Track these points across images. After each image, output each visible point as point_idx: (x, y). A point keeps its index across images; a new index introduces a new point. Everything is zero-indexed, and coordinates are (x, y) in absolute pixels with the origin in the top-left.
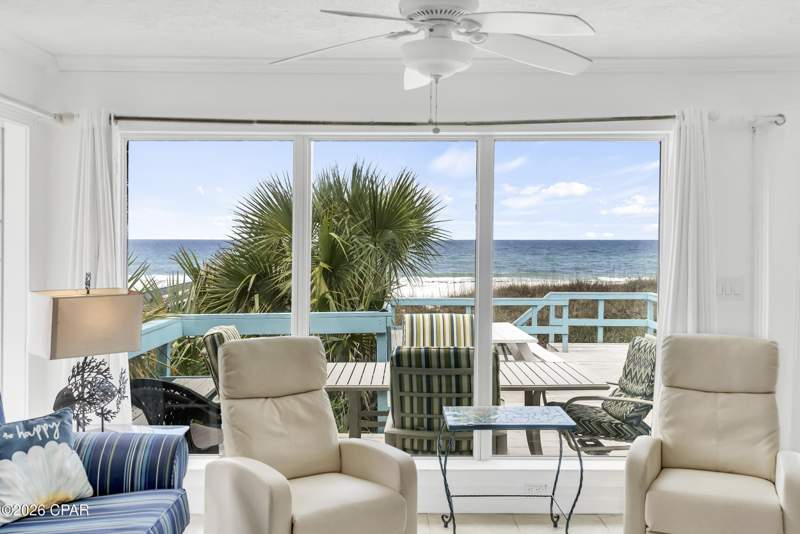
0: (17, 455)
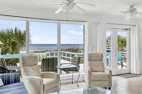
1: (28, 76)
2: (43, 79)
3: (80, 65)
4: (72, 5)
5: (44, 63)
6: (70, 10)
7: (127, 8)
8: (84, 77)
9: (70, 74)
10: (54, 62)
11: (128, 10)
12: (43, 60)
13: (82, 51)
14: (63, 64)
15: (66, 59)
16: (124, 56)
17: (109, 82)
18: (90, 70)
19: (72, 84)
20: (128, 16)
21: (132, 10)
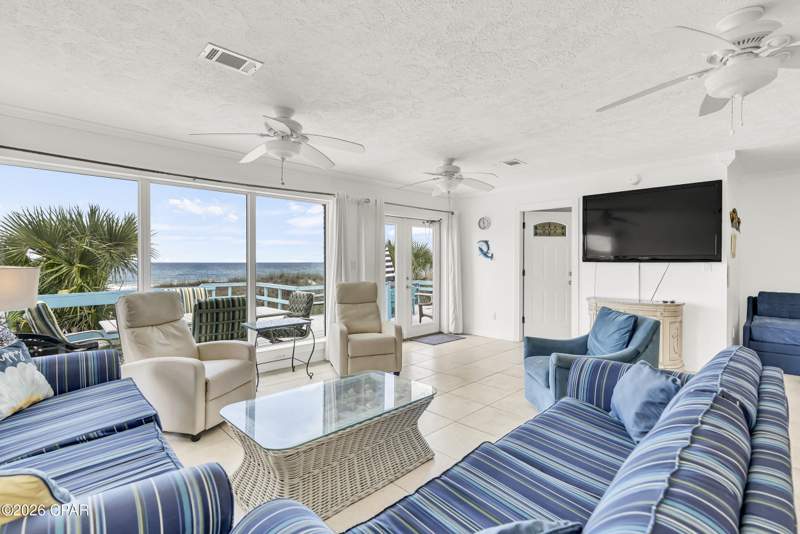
0: (9, 369)
1: (148, 357)
2: (204, 362)
3: (311, 317)
4: (297, 140)
5: (201, 315)
6: (290, 156)
7: (439, 165)
8: (324, 350)
9: (286, 345)
10: (234, 312)
11: (441, 171)
12: (200, 306)
13: (310, 281)
14: (260, 317)
15: (266, 303)
16: (422, 292)
17: (396, 357)
18: (345, 328)
19: (291, 373)
20: (440, 186)
21: (451, 172)
